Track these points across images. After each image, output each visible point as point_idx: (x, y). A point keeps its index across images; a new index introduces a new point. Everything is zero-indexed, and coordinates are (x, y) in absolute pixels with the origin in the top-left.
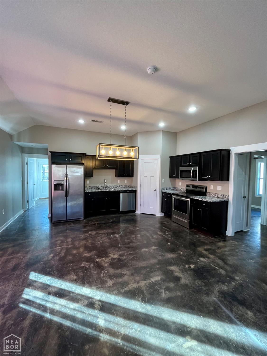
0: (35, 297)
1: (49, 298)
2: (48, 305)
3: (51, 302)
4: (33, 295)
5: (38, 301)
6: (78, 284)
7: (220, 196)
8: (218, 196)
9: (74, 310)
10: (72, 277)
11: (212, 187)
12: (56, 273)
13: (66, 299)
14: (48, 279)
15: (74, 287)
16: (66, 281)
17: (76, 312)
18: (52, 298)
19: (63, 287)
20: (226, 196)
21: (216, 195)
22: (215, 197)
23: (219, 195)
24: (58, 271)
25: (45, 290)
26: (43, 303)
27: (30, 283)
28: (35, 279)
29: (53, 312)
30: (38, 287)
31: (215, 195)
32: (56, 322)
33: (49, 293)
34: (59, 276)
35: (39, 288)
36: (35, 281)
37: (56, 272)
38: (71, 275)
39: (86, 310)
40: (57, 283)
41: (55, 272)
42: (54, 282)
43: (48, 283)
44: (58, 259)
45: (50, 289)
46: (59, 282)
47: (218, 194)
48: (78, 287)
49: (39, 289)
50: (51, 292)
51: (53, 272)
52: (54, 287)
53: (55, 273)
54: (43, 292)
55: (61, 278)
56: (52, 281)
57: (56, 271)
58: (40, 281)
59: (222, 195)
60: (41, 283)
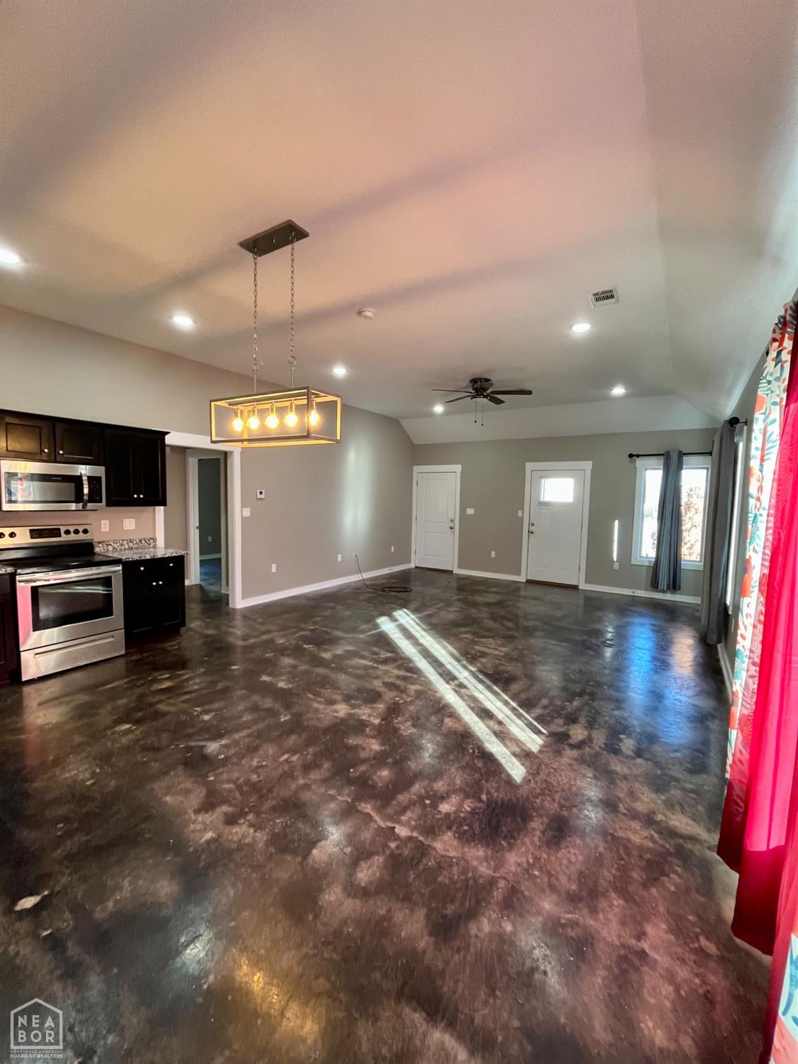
0: (522, 730)
1: (503, 718)
2: (509, 713)
3: (503, 712)
4: (524, 734)
5: (519, 722)
6: (453, 710)
7: (137, 543)
8: (131, 544)
9: (481, 692)
10: (450, 723)
11: (105, 524)
12: (471, 746)
13: (483, 704)
14: (490, 744)
15: (462, 710)
16: (466, 723)
17: (482, 690)
18: (500, 716)
19: (477, 719)
20: (152, 541)
21: (125, 542)
22: (123, 548)
23: (133, 542)
24: (464, 750)
25: (505, 730)
26: (514, 717)
27: (525, 756)
28: (514, 760)
29: (506, 703)
30: (513, 741)
31: (122, 545)
32: (507, 695)
33: (500, 723)
34: (469, 737)
35: (511, 739)
36: (515, 755)
37: (469, 748)
38: (449, 728)
39: (470, 686)
40: (480, 729)
41: (471, 751)
42: (484, 734)
43: (494, 739)
44: (442, 779)
45: (497, 727)
46: (477, 728)
47: (131, 541)
48: (456, 707)
49: (513, 737)
50: (496, 723)
51: (474, 752)
52: (489, 727)
53: (473, 749)
54: (508, 729)
55: (469, 733)
56: (487, 737)
57: (468, 751)
58: (505, 750)
59: (141, 541)
60: (506, 746)
